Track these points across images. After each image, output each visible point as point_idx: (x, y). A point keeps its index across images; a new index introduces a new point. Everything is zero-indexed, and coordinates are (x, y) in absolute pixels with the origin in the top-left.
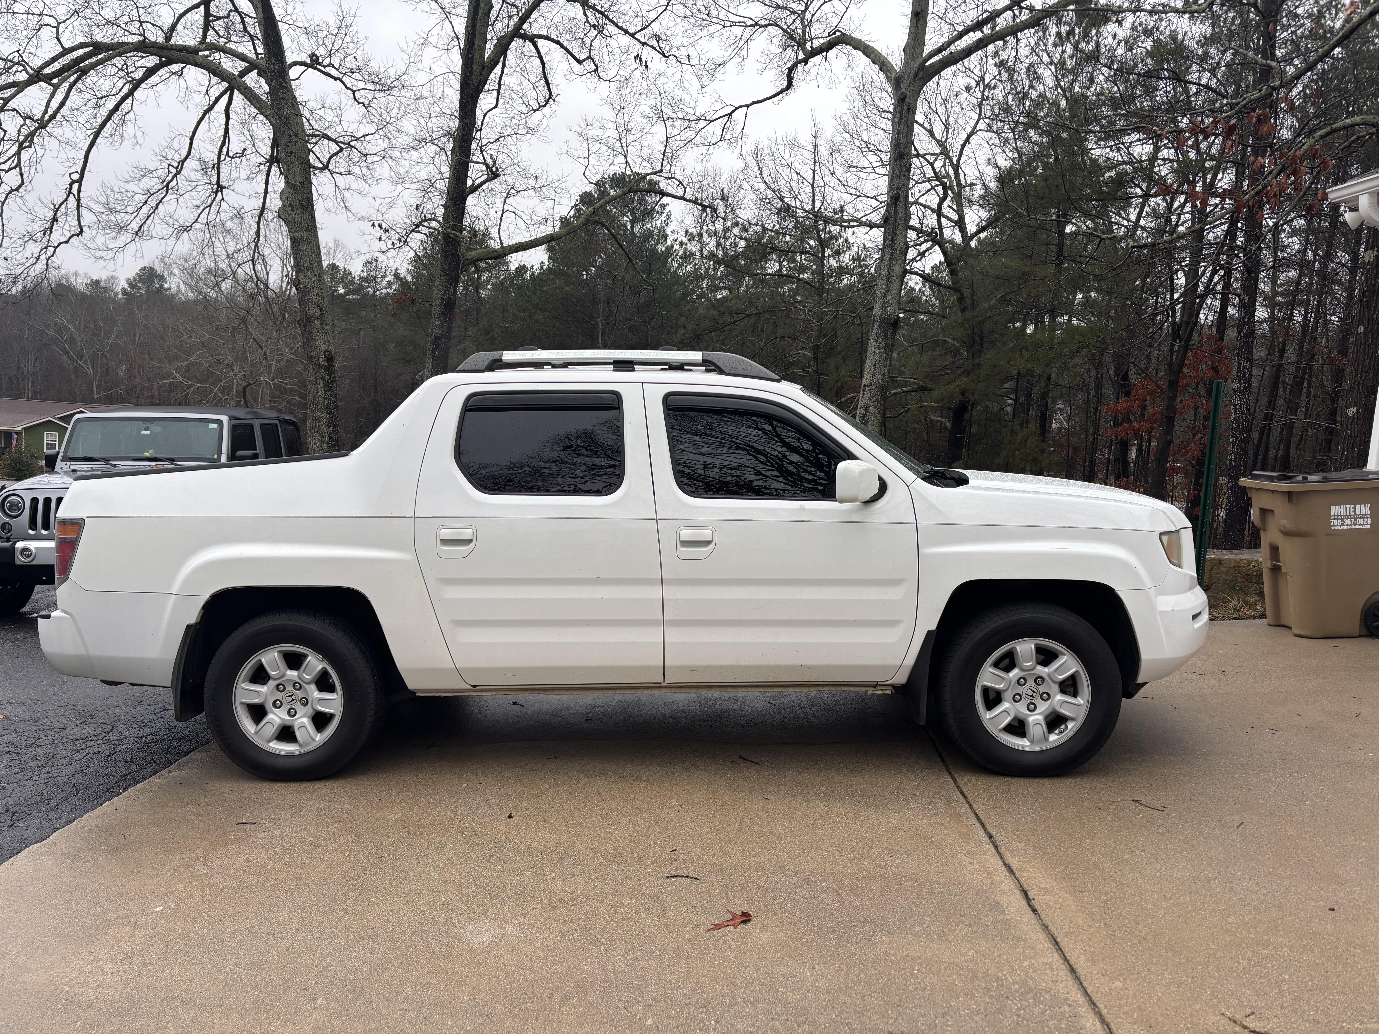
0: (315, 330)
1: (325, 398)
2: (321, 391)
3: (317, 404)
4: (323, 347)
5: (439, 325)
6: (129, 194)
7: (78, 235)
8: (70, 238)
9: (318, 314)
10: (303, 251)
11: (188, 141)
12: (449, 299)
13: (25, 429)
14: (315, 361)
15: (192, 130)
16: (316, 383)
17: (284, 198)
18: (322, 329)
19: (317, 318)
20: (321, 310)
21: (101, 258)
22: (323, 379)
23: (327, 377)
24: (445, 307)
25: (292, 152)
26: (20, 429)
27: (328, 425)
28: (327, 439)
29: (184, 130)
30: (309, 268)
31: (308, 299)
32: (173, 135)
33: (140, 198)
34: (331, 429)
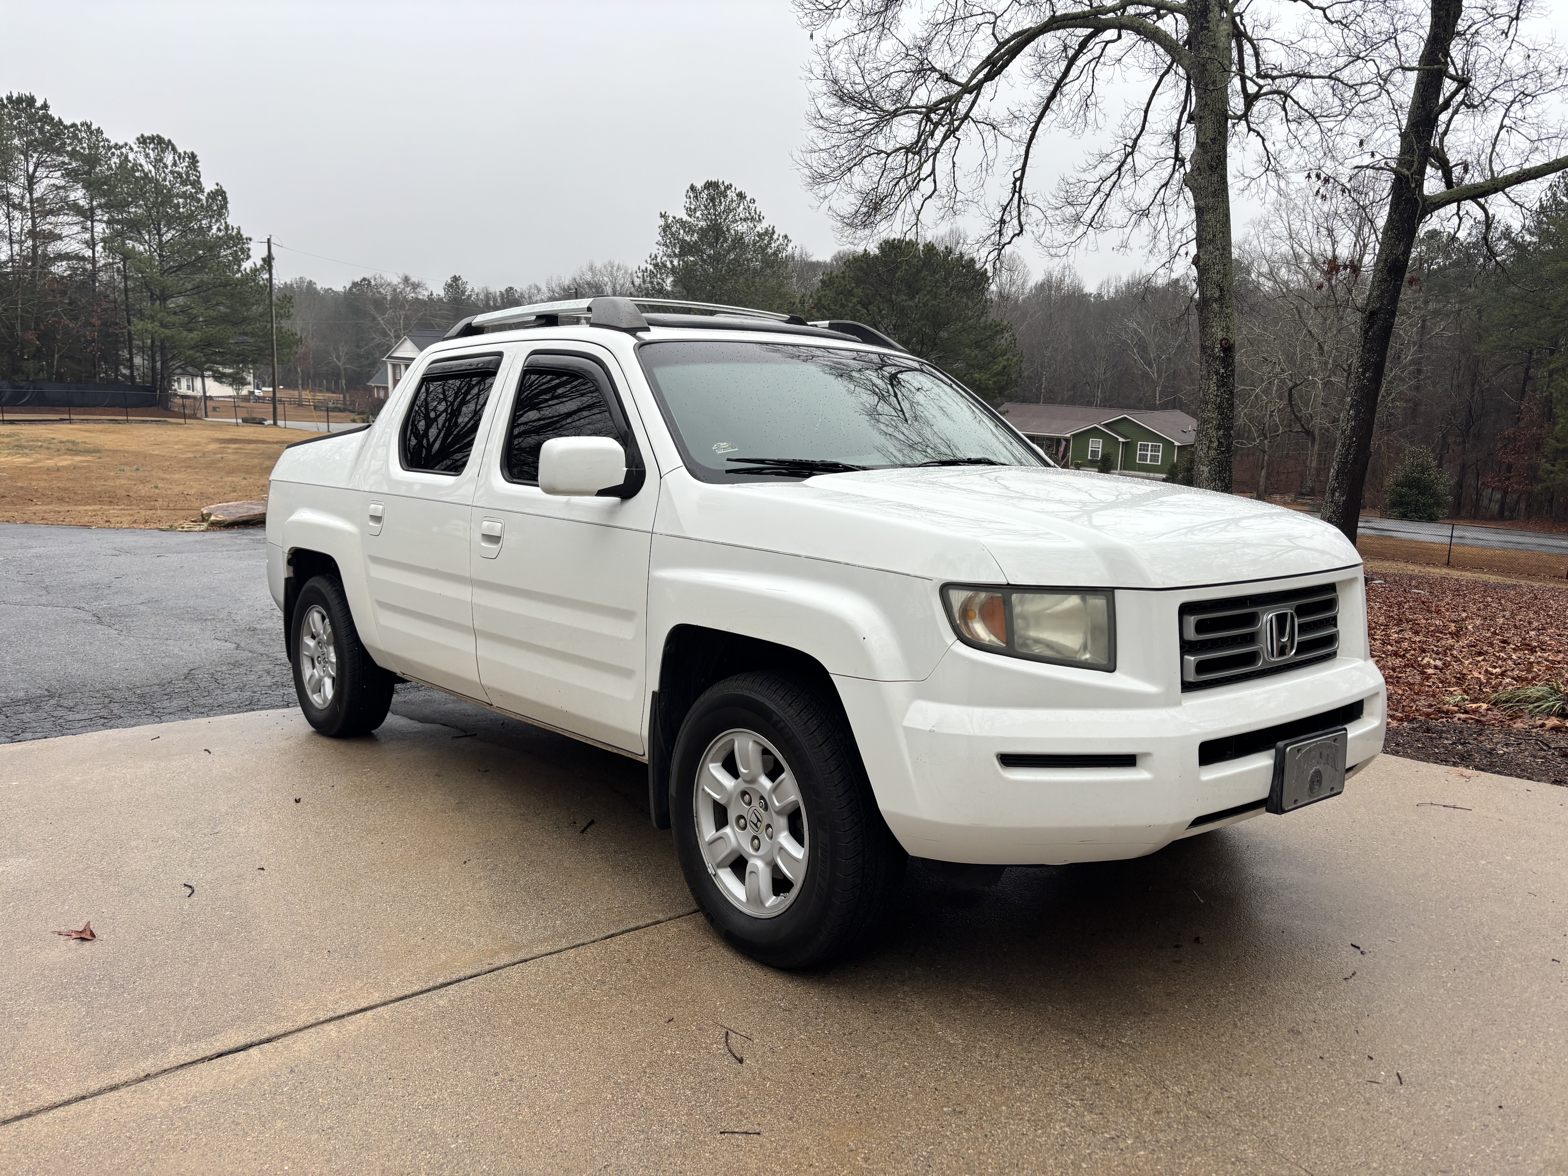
0: (1211, 315)
1: (1217, 396)
2: (1213, 387)
3: (1207, 403)
4: (1220, 335)
5: (1378, 296)
6: (1082, 184)
7: (1018, 235)
8: (1012, 238)
9: (1217, 295)
10: (1206, 222)
11: (1142, 114)
12: (1397, 260)
13: (1073, 436)
14: (1209, 352)
15: (1147, 101)
16: (1209, 379)
17: (1193, 161)
18: (1221, 313)
19: (1216, 300)
20: (1221, 290)
21: (1056, 255)
22: (1217, 373)
23: (1222, 371)
24: (1389, 272)
25: (1206, 104)
26: (1068, 435)
27: (1218, 428)
28: (1215, 444)
29: (1138, 102)
30: (1211, 241)
31: (1207, 279)
32: (1128, 111)
33: (1093, 187)
34: (1221, 432)
